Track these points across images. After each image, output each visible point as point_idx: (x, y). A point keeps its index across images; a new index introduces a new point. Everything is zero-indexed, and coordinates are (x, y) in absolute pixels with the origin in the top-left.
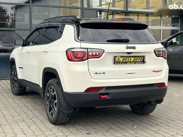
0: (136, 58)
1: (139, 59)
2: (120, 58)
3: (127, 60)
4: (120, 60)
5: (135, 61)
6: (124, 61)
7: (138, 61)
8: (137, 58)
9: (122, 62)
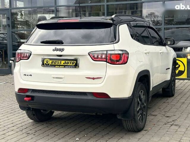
0: (67, 61)
1: (71, 62)
2: (48, 61)
3: (57, 63)
4: (49, 63)
5: (66, 64)
6: (53, 64)
7: (69, 64)
8: (69, 61)
9: (51, 65)
